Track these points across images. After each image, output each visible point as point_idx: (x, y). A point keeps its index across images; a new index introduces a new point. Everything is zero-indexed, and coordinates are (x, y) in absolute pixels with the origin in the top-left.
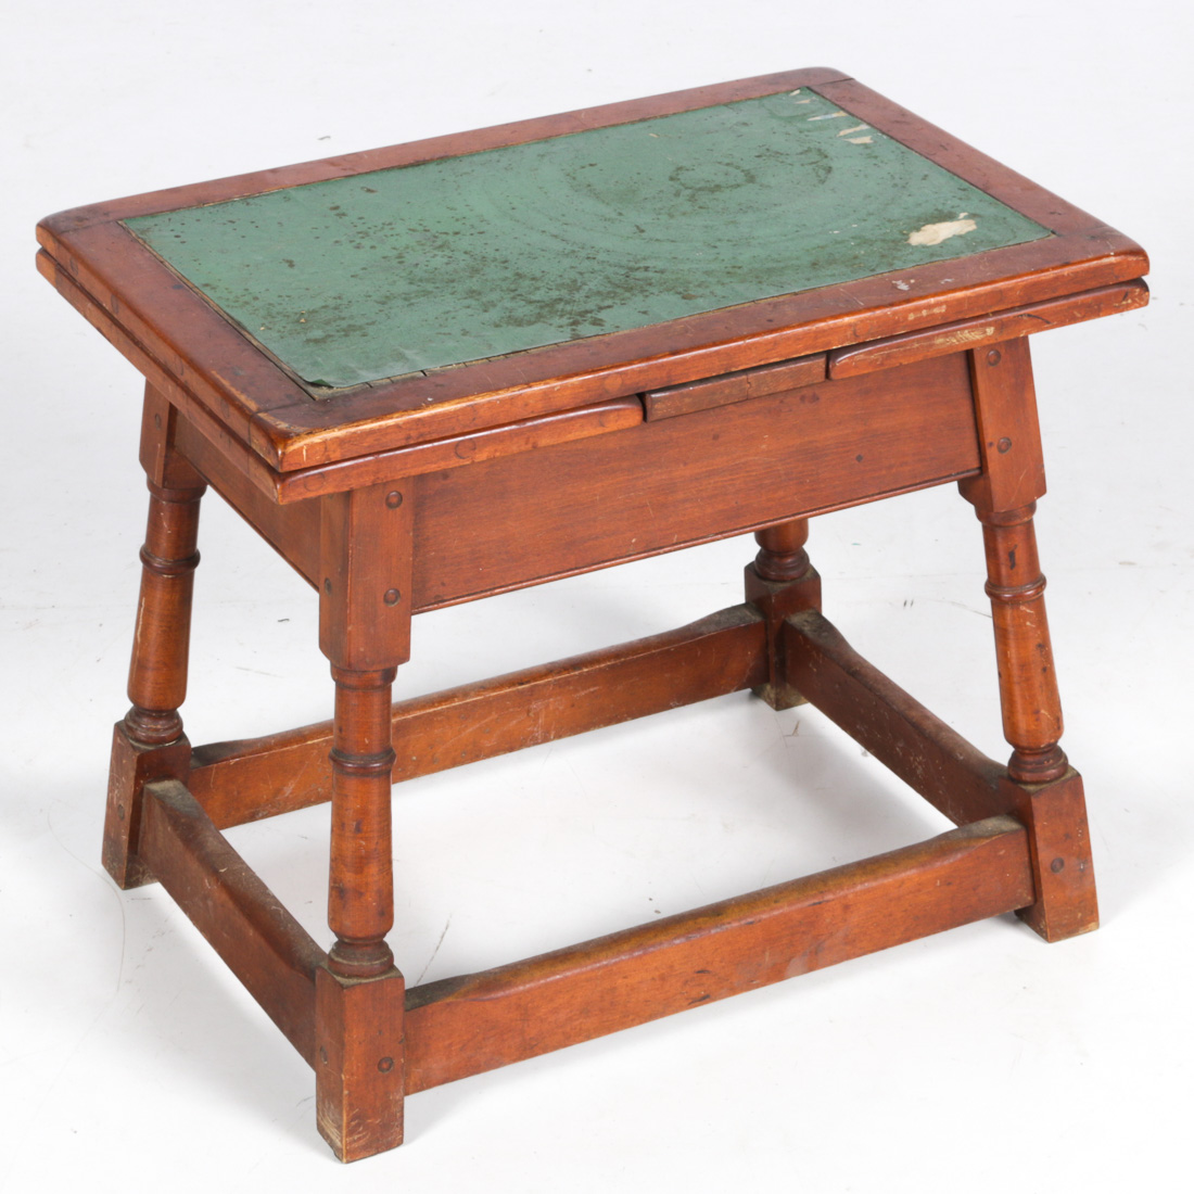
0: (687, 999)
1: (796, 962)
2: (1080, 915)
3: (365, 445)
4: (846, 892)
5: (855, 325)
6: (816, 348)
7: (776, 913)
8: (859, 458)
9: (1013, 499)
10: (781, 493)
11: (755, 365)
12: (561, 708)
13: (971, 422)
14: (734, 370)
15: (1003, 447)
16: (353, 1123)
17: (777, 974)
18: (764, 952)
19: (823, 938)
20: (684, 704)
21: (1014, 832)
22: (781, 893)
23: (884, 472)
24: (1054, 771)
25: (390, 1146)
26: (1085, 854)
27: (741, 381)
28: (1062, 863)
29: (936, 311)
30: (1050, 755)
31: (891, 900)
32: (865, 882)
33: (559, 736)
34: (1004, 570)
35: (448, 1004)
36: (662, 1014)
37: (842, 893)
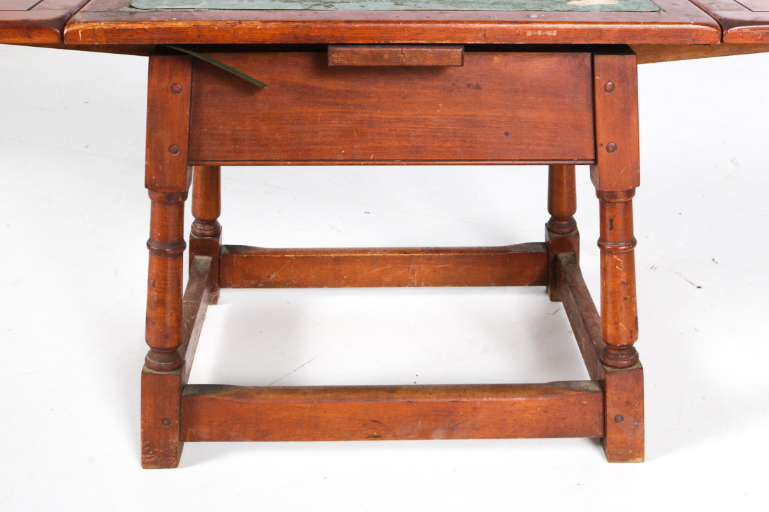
0: (365, 434)
1: (439, 431)
2: (631, 451)
3: (122, 37)
4: (476, 399)
5: (486, 30)
6: (455, 40)
7: (427, 400)
8: (507, 134)
9: (614, 185)
10: (449, 144)
11: (407, 42)
12: (428, 271)
13: (591, 127)
14: (391, 42)
15: (610, 149)
16: (146, 448)
17: (426, 435)
18: (417, 420)
19: (458, 422)
20: (499, 286)
21: (595, 392)
22: (436, 390)
23: (524, 147)
24: (625, 362)
25: (169, 466)
26: (639, 417)
27: (397, 51)
28: (622, 419)
29: (549, 33)
30: (624, 352)
31: (505, 412)
32: (490, 397)
33: (427, 285)
34: (608, 230)
35: (211, 399)
36: (348, 439)
37: (473, 400)
